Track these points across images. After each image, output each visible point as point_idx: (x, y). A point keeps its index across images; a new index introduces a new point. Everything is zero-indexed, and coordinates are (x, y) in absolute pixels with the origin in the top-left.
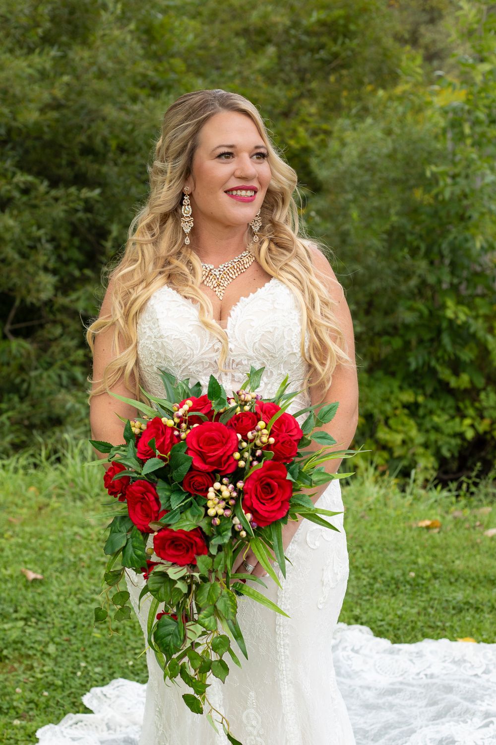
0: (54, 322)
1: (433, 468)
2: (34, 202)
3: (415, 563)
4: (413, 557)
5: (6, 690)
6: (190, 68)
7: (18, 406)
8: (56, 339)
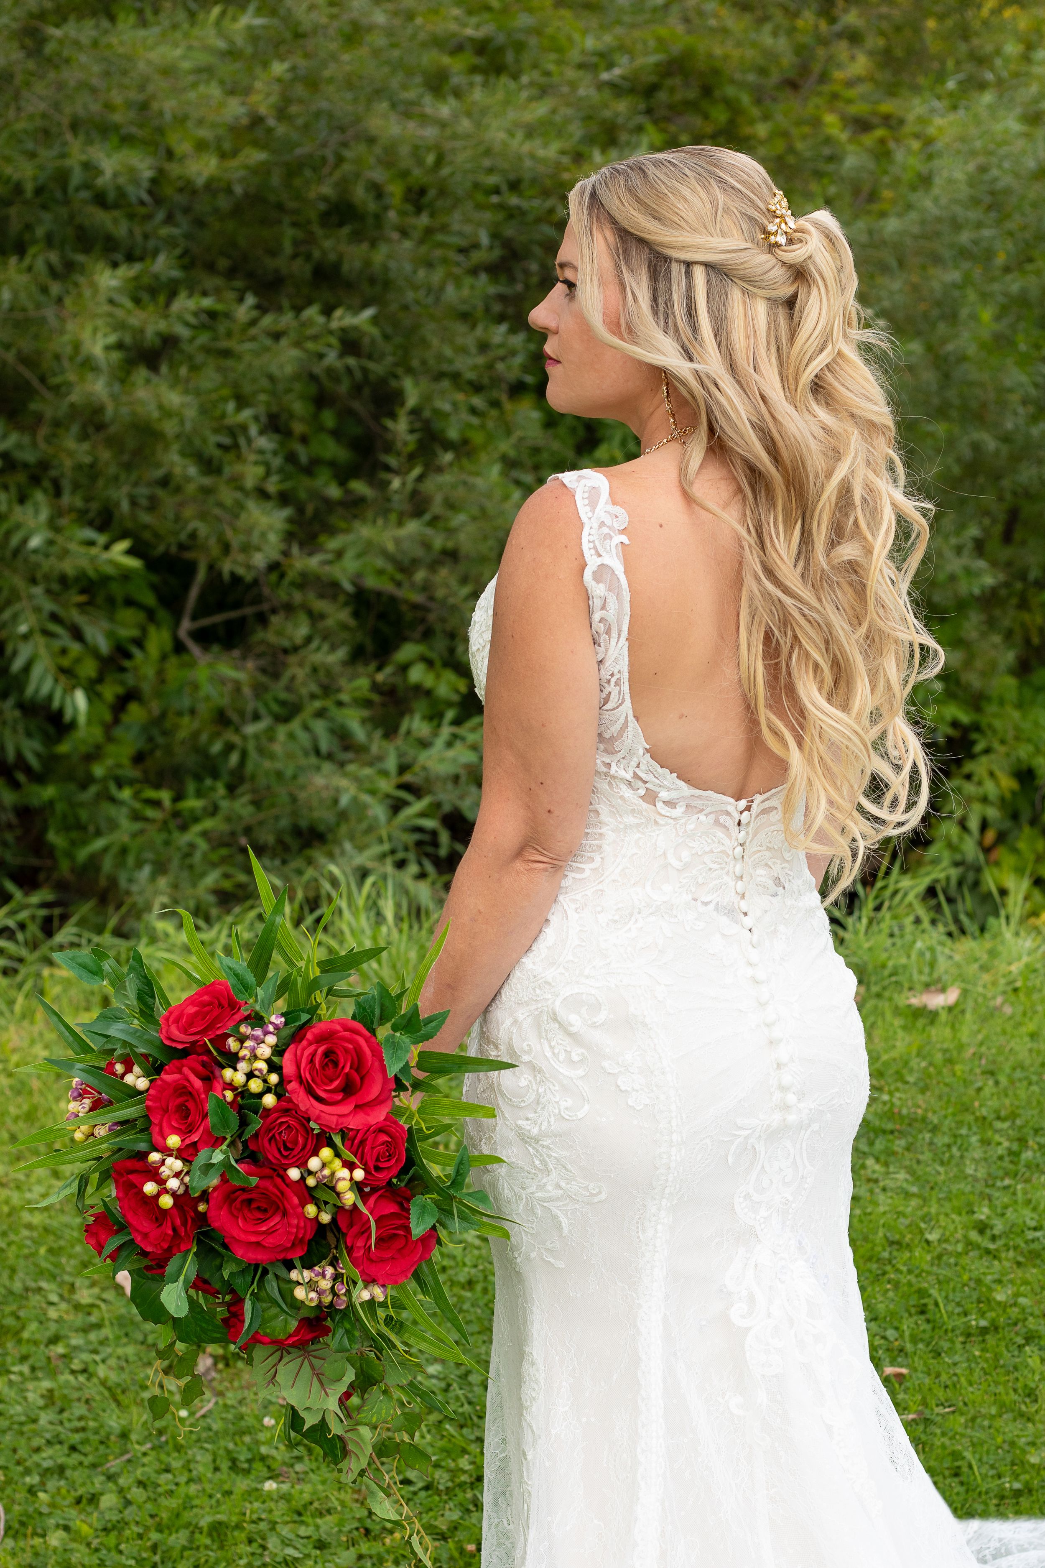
0: (289, 608)
2: (224, 344)
5: (243, 1423)
7: (224, 804)
8: (296, 649)
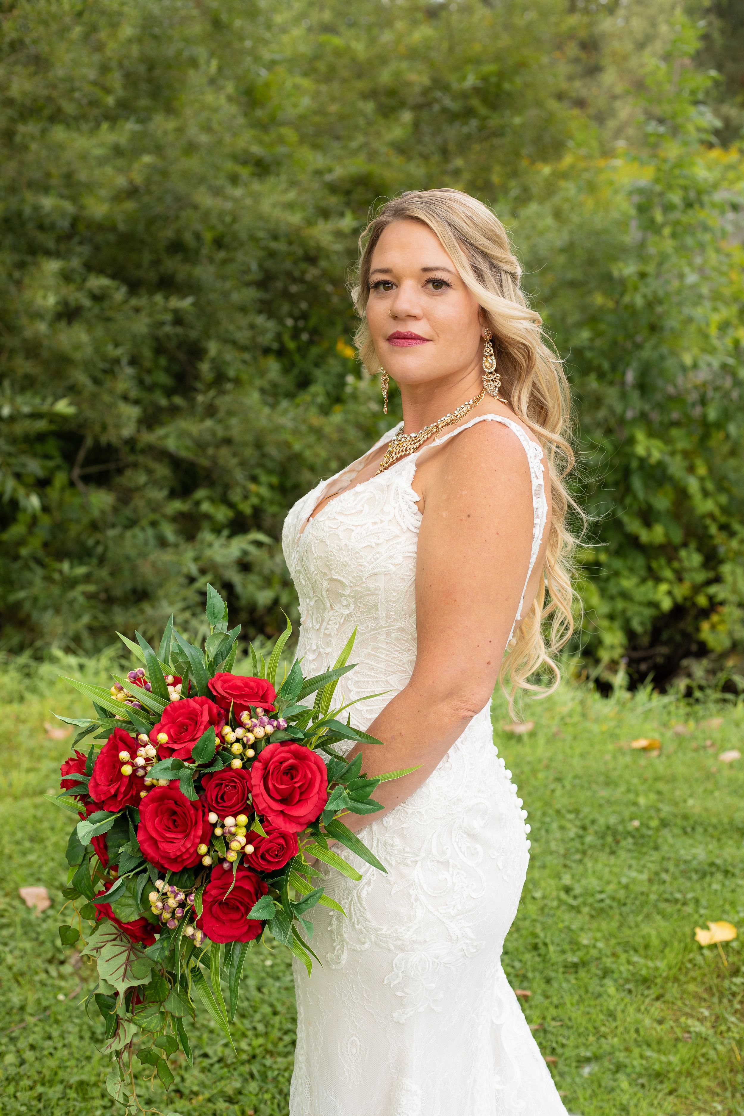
0: (135, 465)
1: (622, 645)
2: (108, 313)
3: (635, 804)
4: (631, 796)
6: (303, 139)
8: (139, 489)
